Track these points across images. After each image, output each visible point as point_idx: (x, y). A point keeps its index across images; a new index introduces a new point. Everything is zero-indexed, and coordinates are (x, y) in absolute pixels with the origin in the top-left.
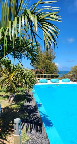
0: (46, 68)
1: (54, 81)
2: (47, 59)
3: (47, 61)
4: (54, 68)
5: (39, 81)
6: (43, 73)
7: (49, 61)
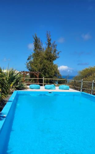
0: (43, 70)
1: (48, 88)
2: (46, 59)
3: (45, 61)
4: (53, 71)
5: (28, 87)
6: (38, 76)
7: (49, 62)
